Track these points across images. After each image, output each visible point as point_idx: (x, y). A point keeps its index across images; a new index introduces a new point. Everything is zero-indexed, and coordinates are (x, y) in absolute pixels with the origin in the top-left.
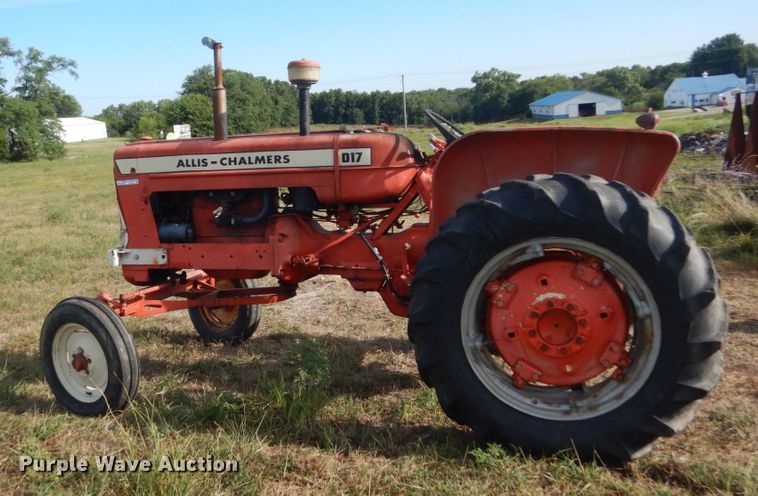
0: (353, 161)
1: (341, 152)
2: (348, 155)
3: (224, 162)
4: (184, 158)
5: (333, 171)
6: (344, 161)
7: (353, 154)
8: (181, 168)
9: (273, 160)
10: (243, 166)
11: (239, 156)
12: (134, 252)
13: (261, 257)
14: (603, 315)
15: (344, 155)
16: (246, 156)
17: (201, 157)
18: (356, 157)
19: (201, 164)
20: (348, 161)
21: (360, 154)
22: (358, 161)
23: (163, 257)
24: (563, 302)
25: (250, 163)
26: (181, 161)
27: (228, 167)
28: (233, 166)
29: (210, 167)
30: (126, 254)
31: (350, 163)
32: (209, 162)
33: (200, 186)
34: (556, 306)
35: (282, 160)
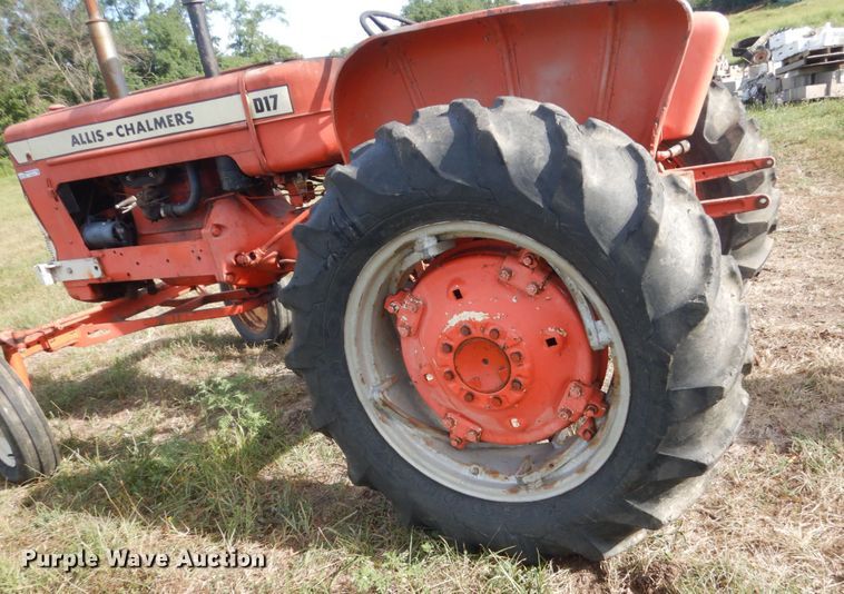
0: (269, 109)
1: (250, 98)
2: (259, 100)
3: (122, 131)
4: (76, 131)
5: (247, 128)
6: (258, 111)
7: (266, 98)
8: (78, 148)
9: (174, 122)
10: (143, 135)
11: (134, 120)
12: (66, 264)
13: (199, 258)
14: (551, 342)
15: (255, 101)
16: (142, 118)
17: (94, 128)
18: (271, 101)
19: (97, 138)
20: (262, 110)
21: (275, 97)
22: (275, 108)
23: (96, 268)
24: (484, 325)
25: (150, 129)
26: (74, 137)
27: (127, 139)
28: (132, 137)
29: (108, 141)
30: (58, 267)
31: (266, 114)
32: (104, 133)
33: (105, 169)
34: (475, 333)
35: (185, 120)
